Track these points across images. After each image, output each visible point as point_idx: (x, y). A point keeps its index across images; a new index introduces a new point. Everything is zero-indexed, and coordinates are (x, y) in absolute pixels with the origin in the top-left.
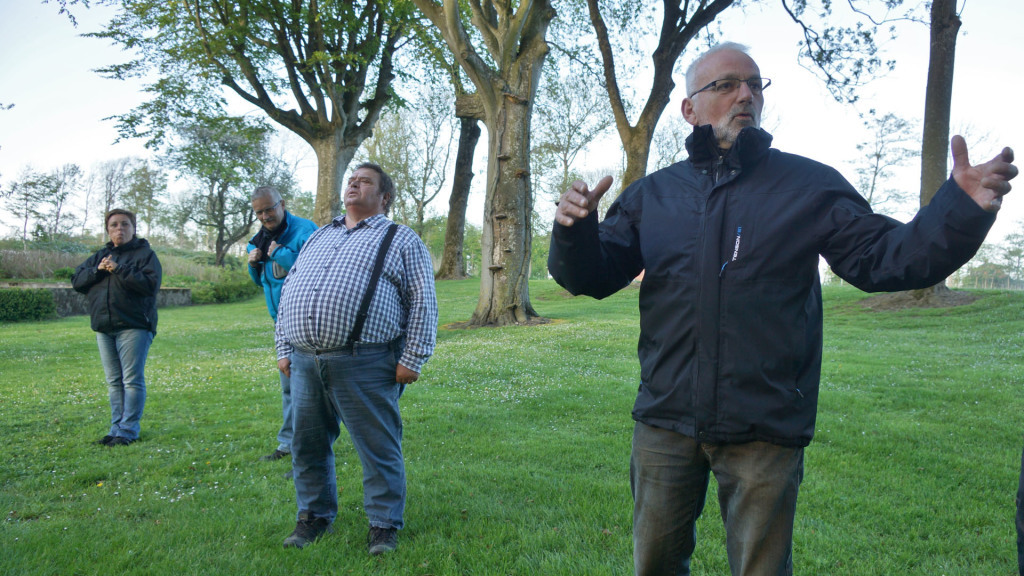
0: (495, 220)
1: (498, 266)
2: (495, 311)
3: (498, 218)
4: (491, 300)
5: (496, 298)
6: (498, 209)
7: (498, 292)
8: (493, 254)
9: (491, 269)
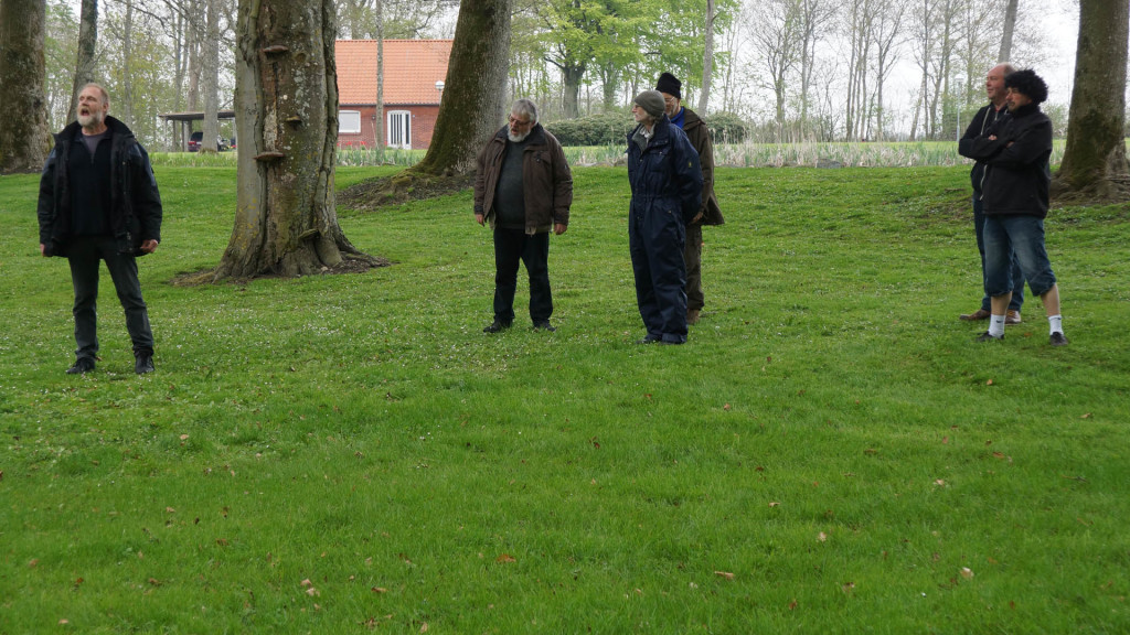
0: (264, 59)
1: (277, 153)
2: (273, 246)
3: (269, 54)
4: (263, 225)
5: (274, 219)
6: (269, 36)
7: (278, 208)
8: (263, 129)
9: (259, 160)
